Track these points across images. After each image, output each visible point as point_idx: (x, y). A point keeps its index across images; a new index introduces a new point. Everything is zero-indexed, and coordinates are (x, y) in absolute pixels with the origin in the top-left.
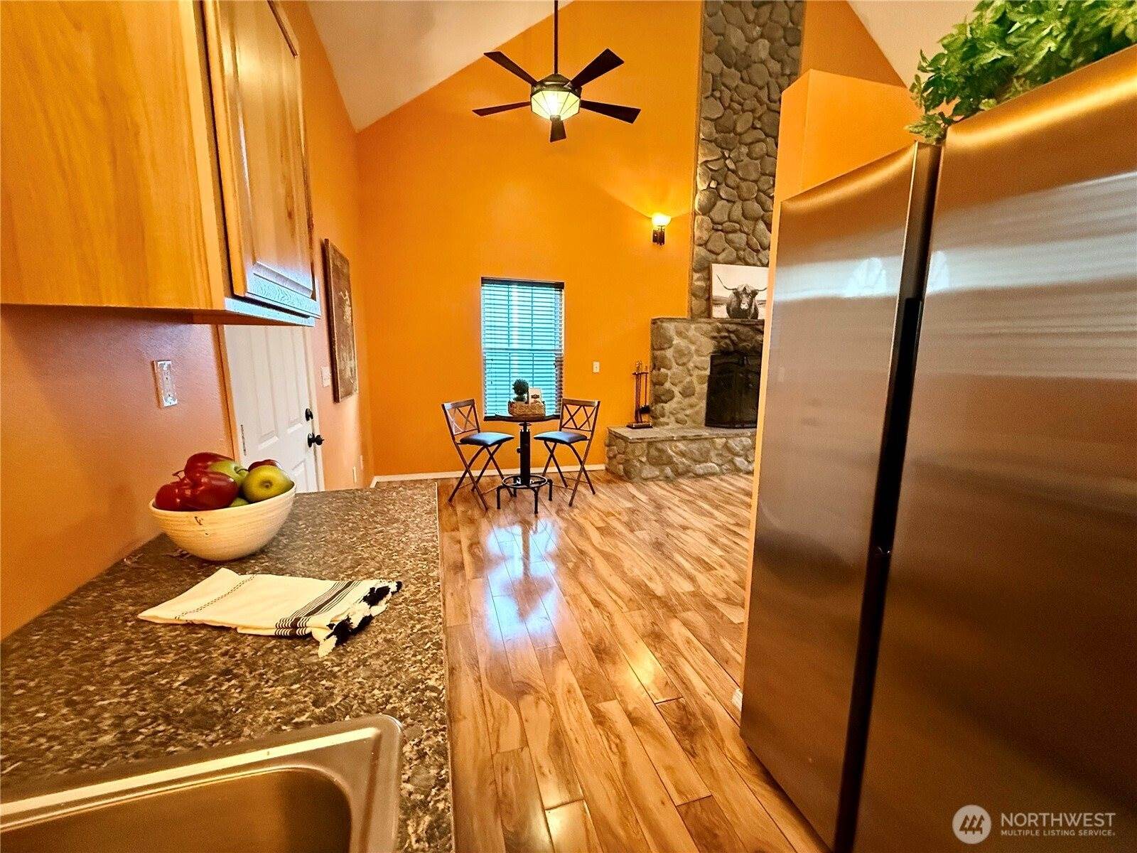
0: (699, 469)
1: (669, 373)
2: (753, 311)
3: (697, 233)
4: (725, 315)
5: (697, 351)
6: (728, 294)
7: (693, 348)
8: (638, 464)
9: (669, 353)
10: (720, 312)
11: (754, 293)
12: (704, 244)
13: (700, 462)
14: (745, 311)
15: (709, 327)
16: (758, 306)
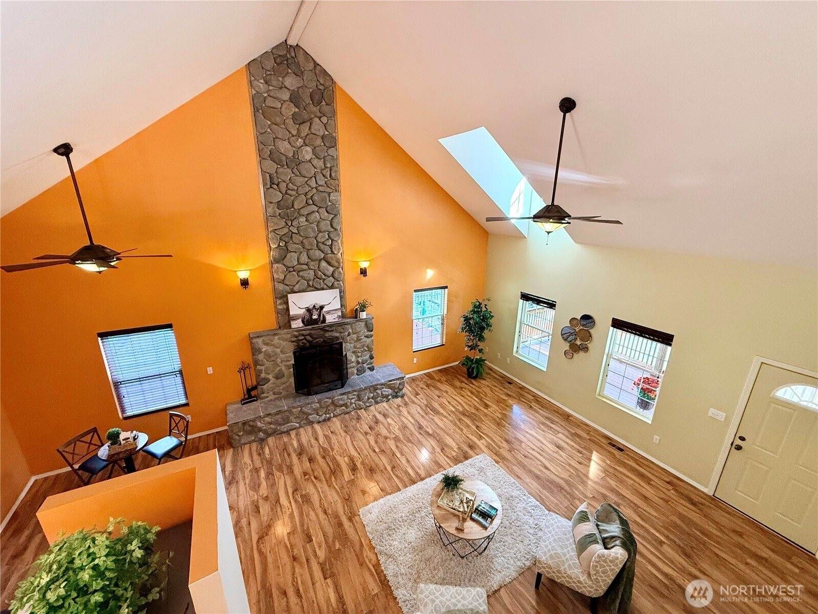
0: (284, 428)
1: (263, 368)
2: (322, 318)
3: (276, 276)
4: (301, 325)
5: (281, 352)
6: (302, 312)
7: (278, 350)
8: (237, 437)
9: (261, 357)
10: (297, 324)
11: (322, 307)
12: (282, 282)
13: (284, 425)
14: (316, 320)
15: (289, 336)
16: (325, 315)
